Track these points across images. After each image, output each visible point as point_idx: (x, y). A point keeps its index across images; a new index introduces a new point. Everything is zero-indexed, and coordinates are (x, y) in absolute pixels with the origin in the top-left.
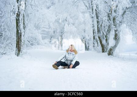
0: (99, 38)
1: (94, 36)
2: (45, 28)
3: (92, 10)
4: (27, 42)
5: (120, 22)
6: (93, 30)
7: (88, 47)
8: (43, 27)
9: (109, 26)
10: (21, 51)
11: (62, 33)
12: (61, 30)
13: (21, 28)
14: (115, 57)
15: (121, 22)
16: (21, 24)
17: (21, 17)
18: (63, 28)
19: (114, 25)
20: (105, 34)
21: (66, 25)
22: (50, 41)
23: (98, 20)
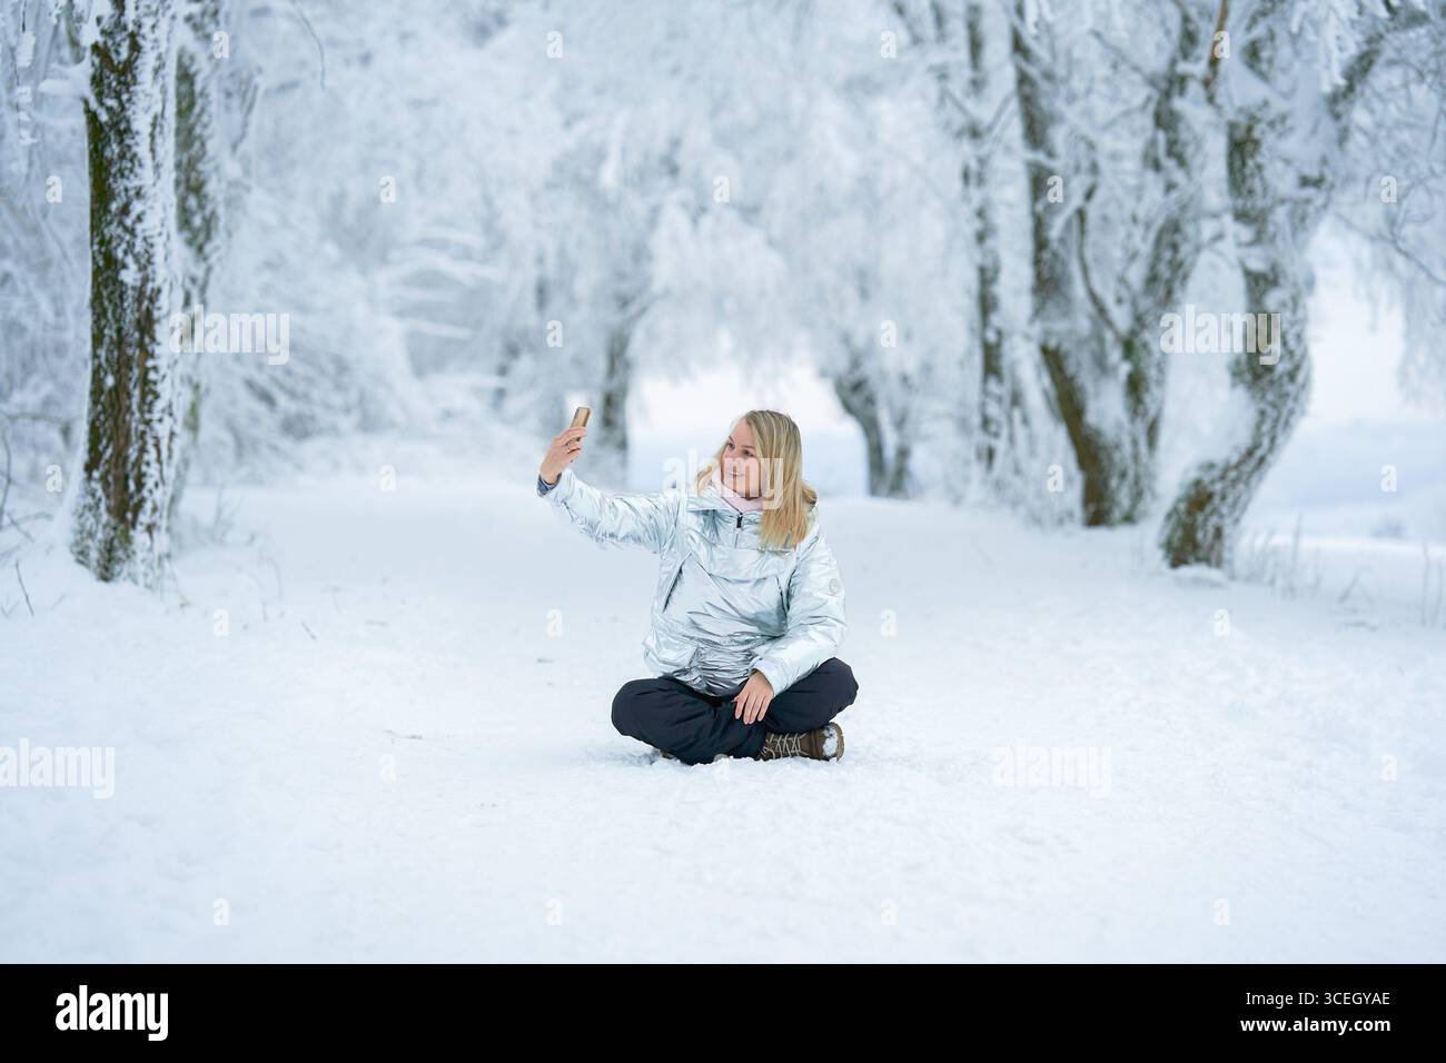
0: (1053, 359)
1: (991, 336)
2: (442, 246)
3: (976, 46)
4: (243, 395)
5: (1305, 182)
6: (982, 270)
7: (903, 453)
8: (425, 242)
9: (1170, 235)
10: (144, 518)
11: (624, 302)
12: (621, 276)
13: (150, 225)
14: (1252, 578)
15: (1317, 183)
16: (145, 176)
17: (151, 100)
18: (641, 254)
19: (1241, 216)
20: (1121, 318)
21: (675, 218)
22: (501, 393)
23: (1041, 157)
